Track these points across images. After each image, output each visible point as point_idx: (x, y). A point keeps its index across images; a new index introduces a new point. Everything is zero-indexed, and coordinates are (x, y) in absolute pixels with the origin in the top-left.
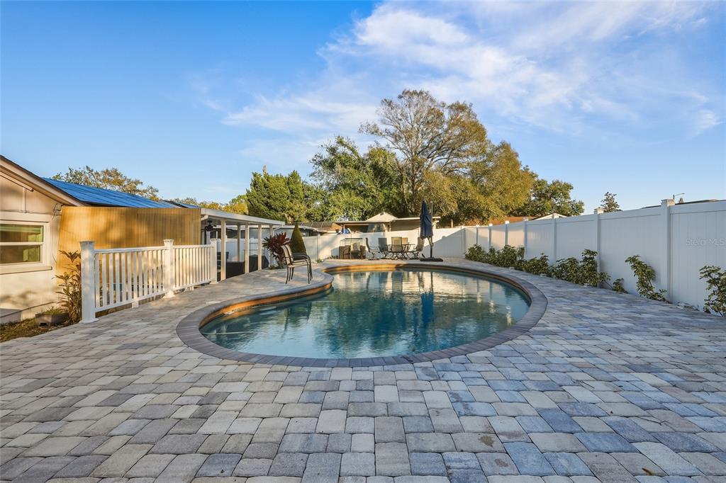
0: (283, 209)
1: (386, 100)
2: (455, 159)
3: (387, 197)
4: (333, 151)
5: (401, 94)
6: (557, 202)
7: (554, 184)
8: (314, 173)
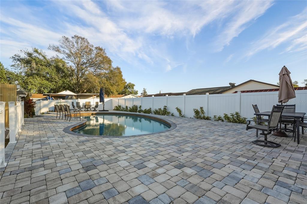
1: (65, 37)
2: (99, 70)
3: (64, 83)
4: (30, 55)
5: (73, 36)
6: (130, 90)
7: (129, 83)
8: (14, 65)
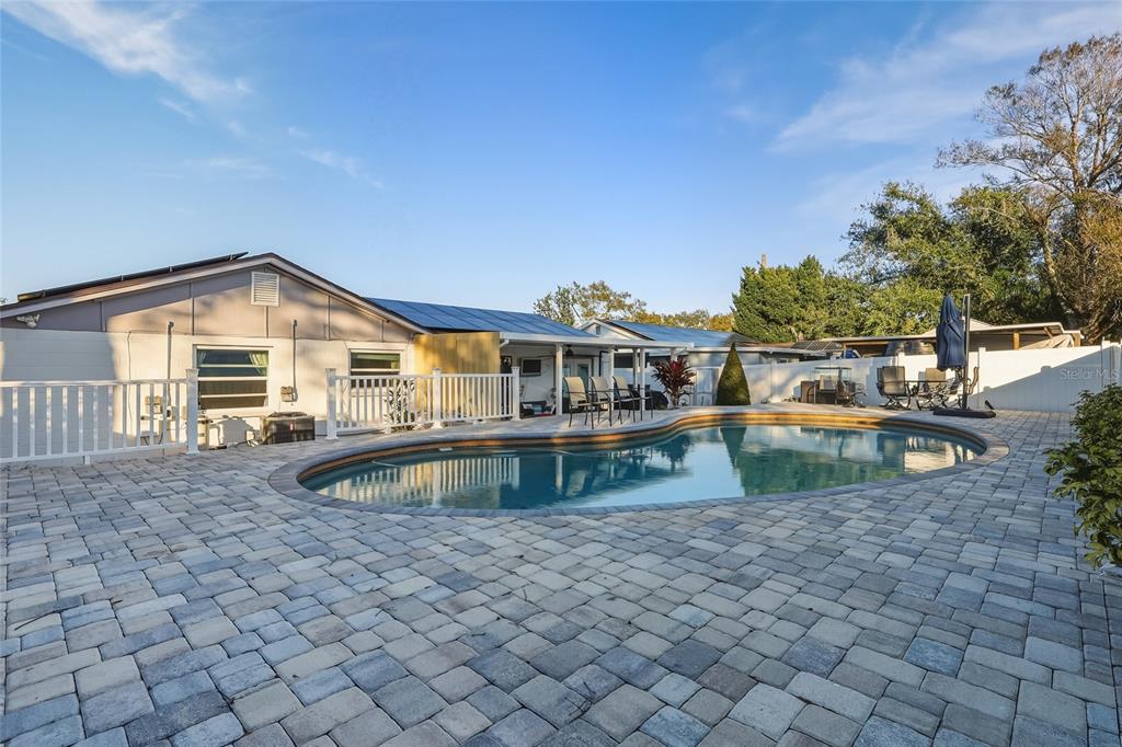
0: (789, 321)
1: (996, 89)
4: (881, 211)
5: (1035, 64)
8: (848, 256)
